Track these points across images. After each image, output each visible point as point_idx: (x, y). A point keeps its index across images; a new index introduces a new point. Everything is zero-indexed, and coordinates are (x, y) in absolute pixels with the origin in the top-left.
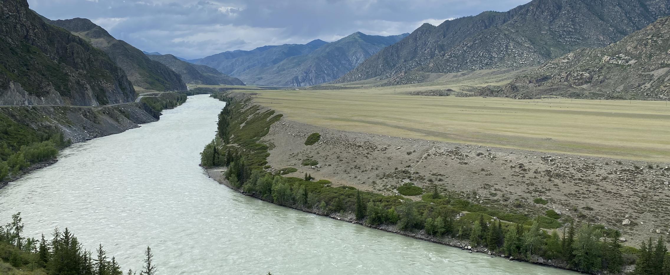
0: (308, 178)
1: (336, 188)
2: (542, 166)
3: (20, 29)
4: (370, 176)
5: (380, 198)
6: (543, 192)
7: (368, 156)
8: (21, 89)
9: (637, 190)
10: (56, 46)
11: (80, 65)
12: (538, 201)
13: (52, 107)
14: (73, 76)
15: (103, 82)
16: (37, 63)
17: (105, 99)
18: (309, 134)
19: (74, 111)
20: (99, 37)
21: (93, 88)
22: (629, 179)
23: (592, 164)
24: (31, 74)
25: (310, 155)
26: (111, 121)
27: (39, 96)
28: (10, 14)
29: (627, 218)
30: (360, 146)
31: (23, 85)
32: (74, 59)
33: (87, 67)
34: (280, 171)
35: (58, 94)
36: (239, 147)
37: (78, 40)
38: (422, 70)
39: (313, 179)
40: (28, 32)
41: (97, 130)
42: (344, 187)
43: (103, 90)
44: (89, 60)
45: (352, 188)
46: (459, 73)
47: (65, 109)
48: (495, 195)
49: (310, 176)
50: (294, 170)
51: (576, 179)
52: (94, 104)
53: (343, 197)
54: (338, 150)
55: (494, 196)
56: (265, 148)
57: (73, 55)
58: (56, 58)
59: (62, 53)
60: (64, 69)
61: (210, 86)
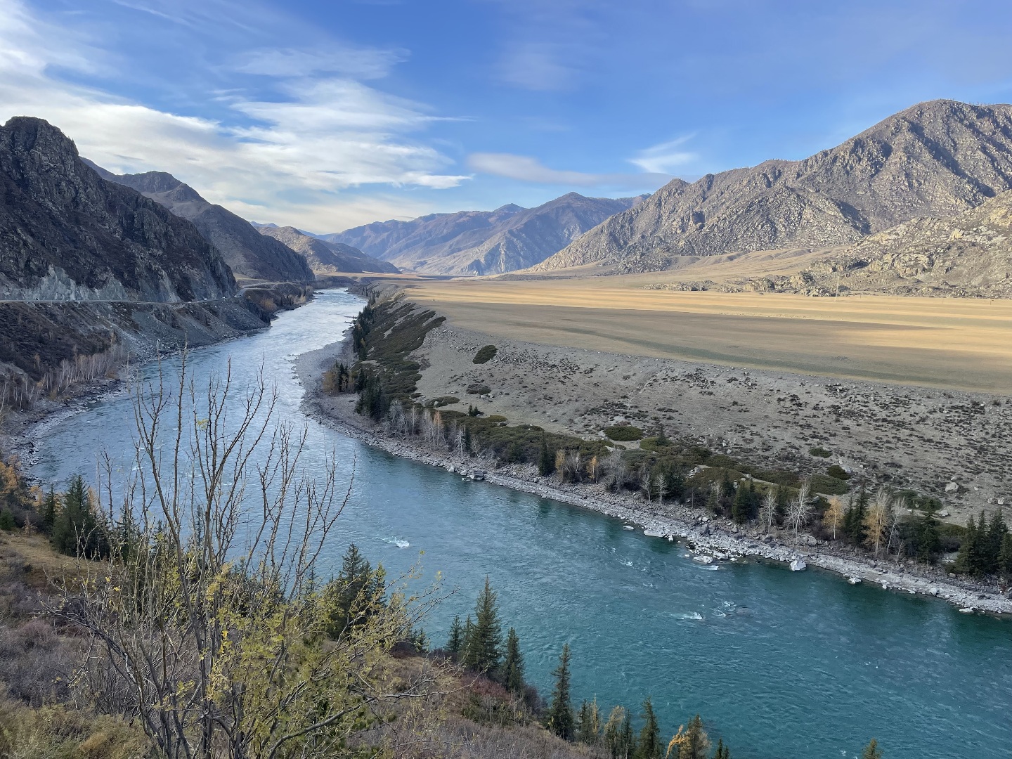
0: (475, 413)
1: (513, 428)
2: (826, 399)
3: (66, 189)
4: (566, 410)
5: (577, 443)
6: (825, 439)
7: (566, 380)
8: (64, 275)
9: (973, 438)
10: (118, 214)
11: (153, 242)
12: (816, 452)
13: (109, 303)
14: (141, 258)
15: (186, 267)
16: (90, 239)
17: (189, 292)
18: (480, 347)
19: (142, 309)
20: (185, 199)
21: (171, 276)
22: (961, 421)
23: (906, 397)
24: (80, 254)
25: (480, 379)
26: (196, 325)
27: (91, 287)
28: (52, 165)
29: (953, 481)
30: (554, 366)
31: (68, 270)
32: (143, 234)
33: (164, 244)
34: (434, 401)
35: (119, 284)
36: (378, 364)
37: (150, 204)
38: (668, 251)
39: (482, 413)
40: (77, 192)
41: (175, 338)
42: (526, 427)
43: (186, 279)
44: (166, 234)
45: (538, 429)
46: (725, 256)
47: (129, 307)
48: (752, 441)
49: (476, 409)
50: (455, 401)
51: (878, 420)
52: (173, 298)
53: (521, 441)
54: (521, 372)
55: (749, 443)
56: (415, 367)
57: (143, 227)
58: (119, 232)
59: (127, 223)
60: (129, 247)
61: (350, 275)
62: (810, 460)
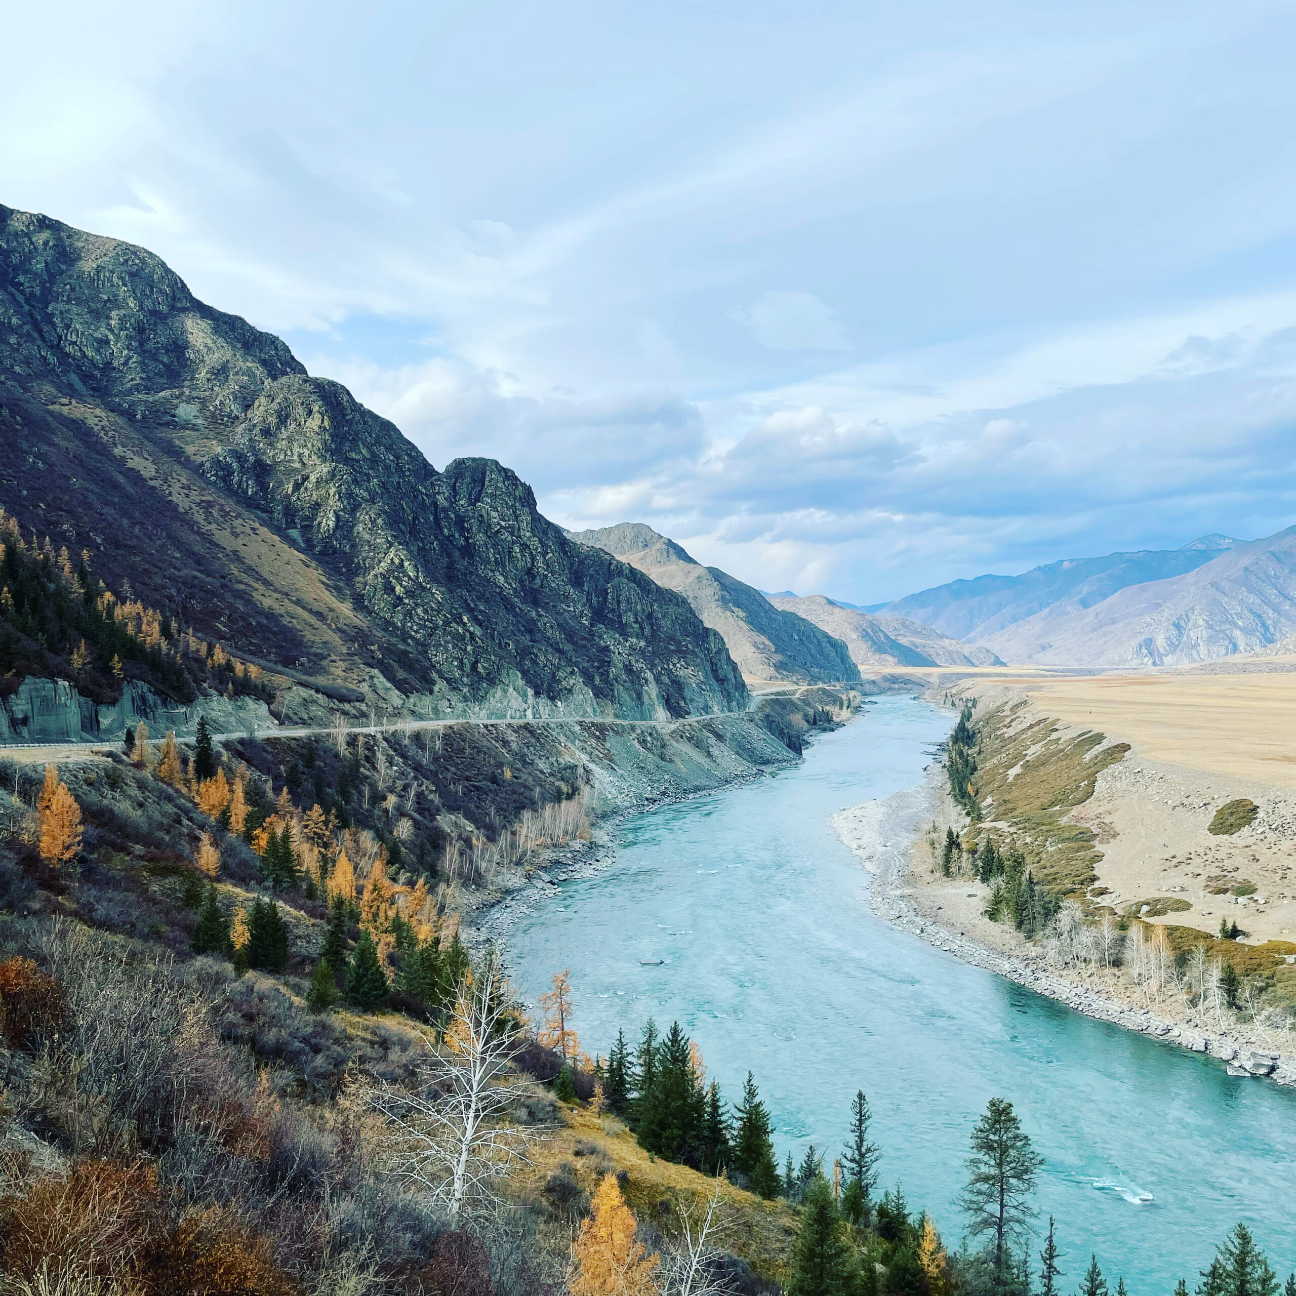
3: (519, 556)
8: (520, 682)
10: (586, 588)
11: (633, 628)
14: (619, 653)
15: (678, 665)
16: (551, 627)
17: (682, 704)
18: (1221, 803)
20: (667, 561)
26: (694, 755)
28: (503, 523)
31: (525, 675)
32: (620, 616)
33: (647, 631)
36: (1013, 830)
37: (627, 571)
40: (533, 559)
41: (666, 777)
43: (678, 685)
44: (650, 616)
49: (1234, 926)
50: (1183, 906)
52: (661, 715)
56: (1085, 838)
57: (619, 605)
58: (586, 615)
59: (598, 602)
60: (601, 637)
61: (916, 671)
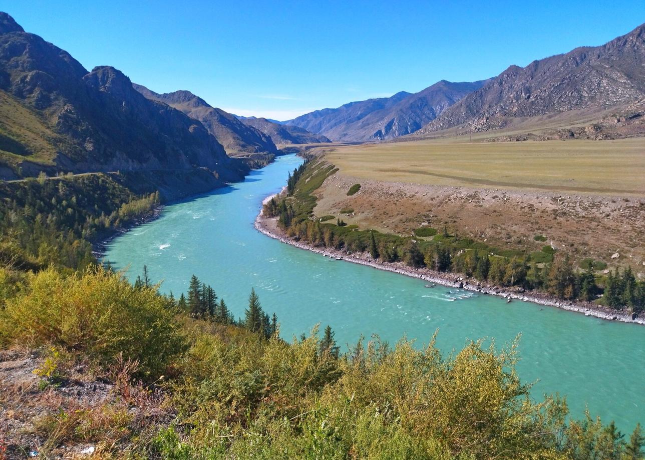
0: (341, 224)
1: (361, 232)
4: (394, 221)
5: (396, 239)
9: (636, 226)
12: (537, 238)
13: (151, 171)
14: (169, 144)
15: (195, 147)
16: (140, 134)
18: (352, 185)
19: (169, 173)
20: (198, 106)
21: (186, 154)
24: (134, 143)
25: (349, 204)
27: (140, 162)
29: (617, 252)
31: (127, 153)
34: (320, 218)
35: (156, 160)
36: (295, 199)
37: (174, 111)
38: (505, 115)
39: (346, 224)
42: (368, 231)
45: (375, 231)
46: (545, 116)
47: (162, 172)
48: (500, 233)
50: (333, 218)
53: (364, 239)
54: (372, 199)
56: (315, 199)
61: (298, 146)
62: (534, 242)
